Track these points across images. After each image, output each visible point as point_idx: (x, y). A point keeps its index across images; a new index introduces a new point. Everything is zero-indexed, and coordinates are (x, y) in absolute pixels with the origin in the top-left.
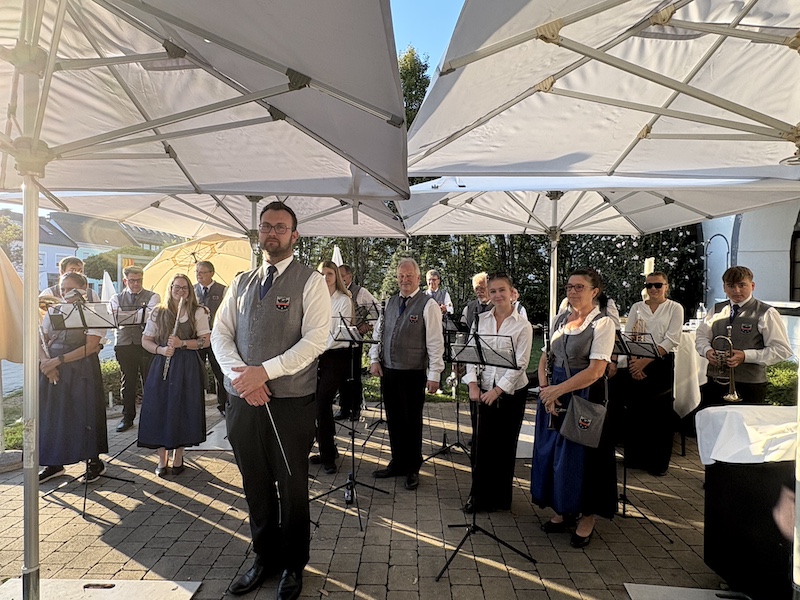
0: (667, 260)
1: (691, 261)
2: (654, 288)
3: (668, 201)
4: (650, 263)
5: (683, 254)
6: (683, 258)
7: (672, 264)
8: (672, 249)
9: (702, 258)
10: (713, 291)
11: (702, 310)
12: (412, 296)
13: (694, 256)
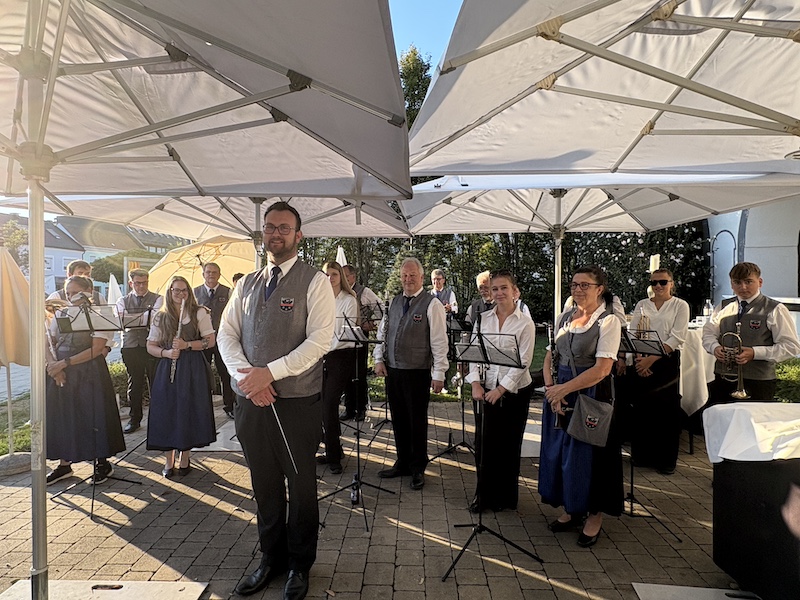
0: (673, 257)
1: (697, 257)
2: (659, 285)
3: (673, 197)
4: (656, 260)
5: (689, 251)
6: (689, 255)
7: (678, 261)
8: (678, 246)
9: (709, 254)
10: (720, 287)
11: (709, 307)
12: (416, 295)
13: (700, 253)
